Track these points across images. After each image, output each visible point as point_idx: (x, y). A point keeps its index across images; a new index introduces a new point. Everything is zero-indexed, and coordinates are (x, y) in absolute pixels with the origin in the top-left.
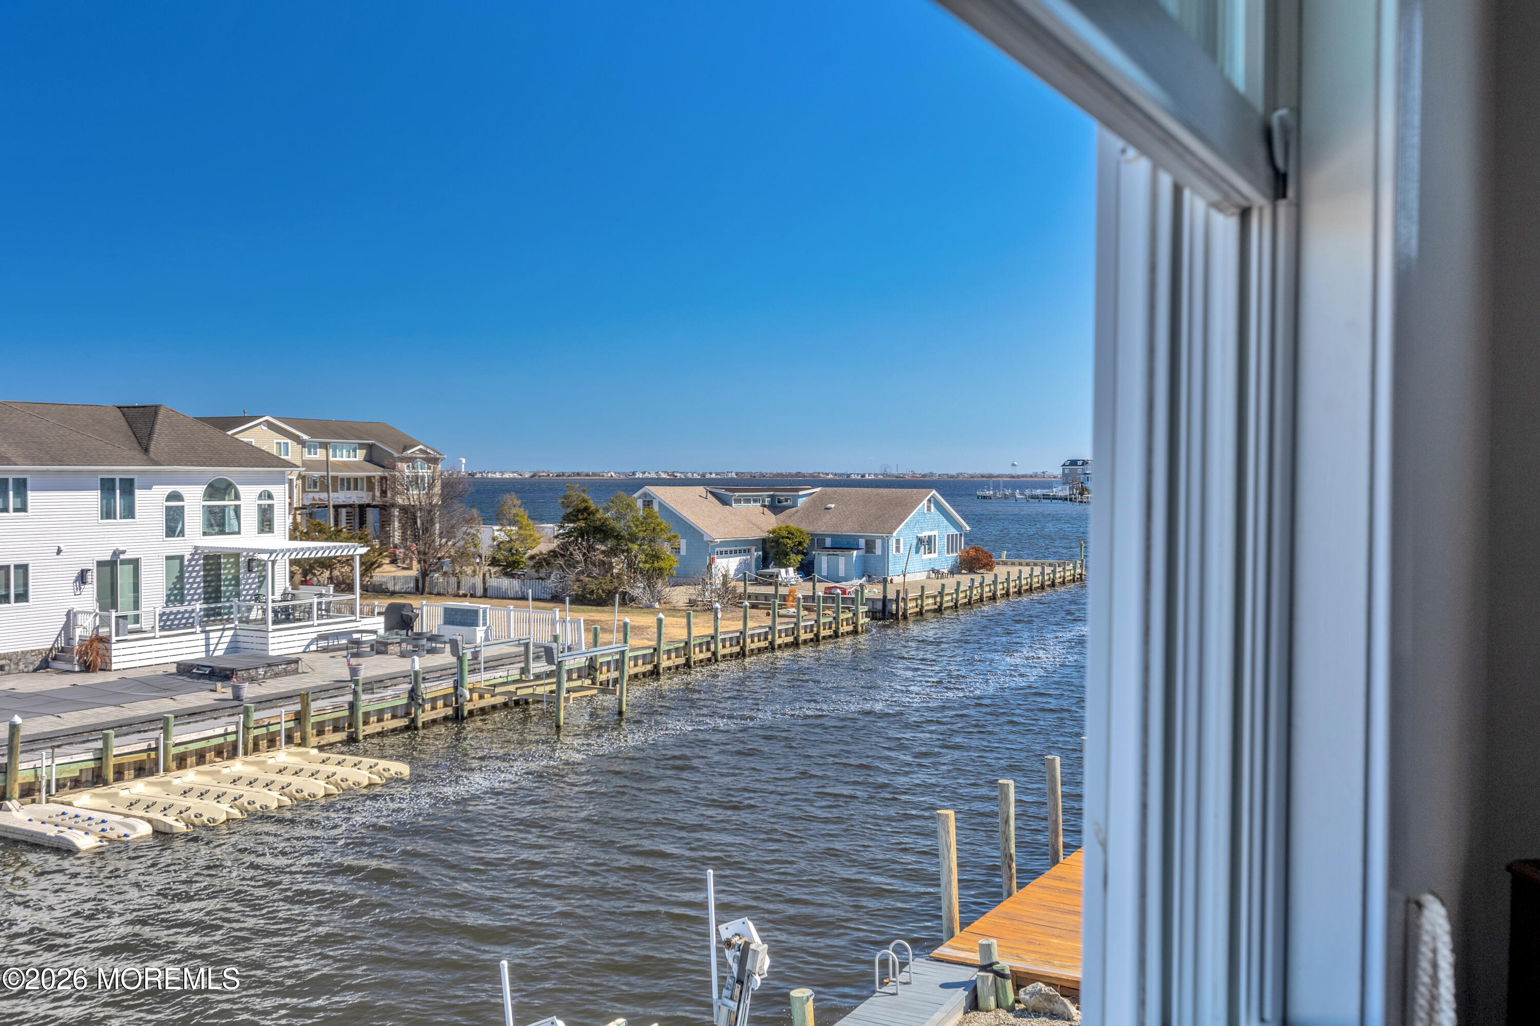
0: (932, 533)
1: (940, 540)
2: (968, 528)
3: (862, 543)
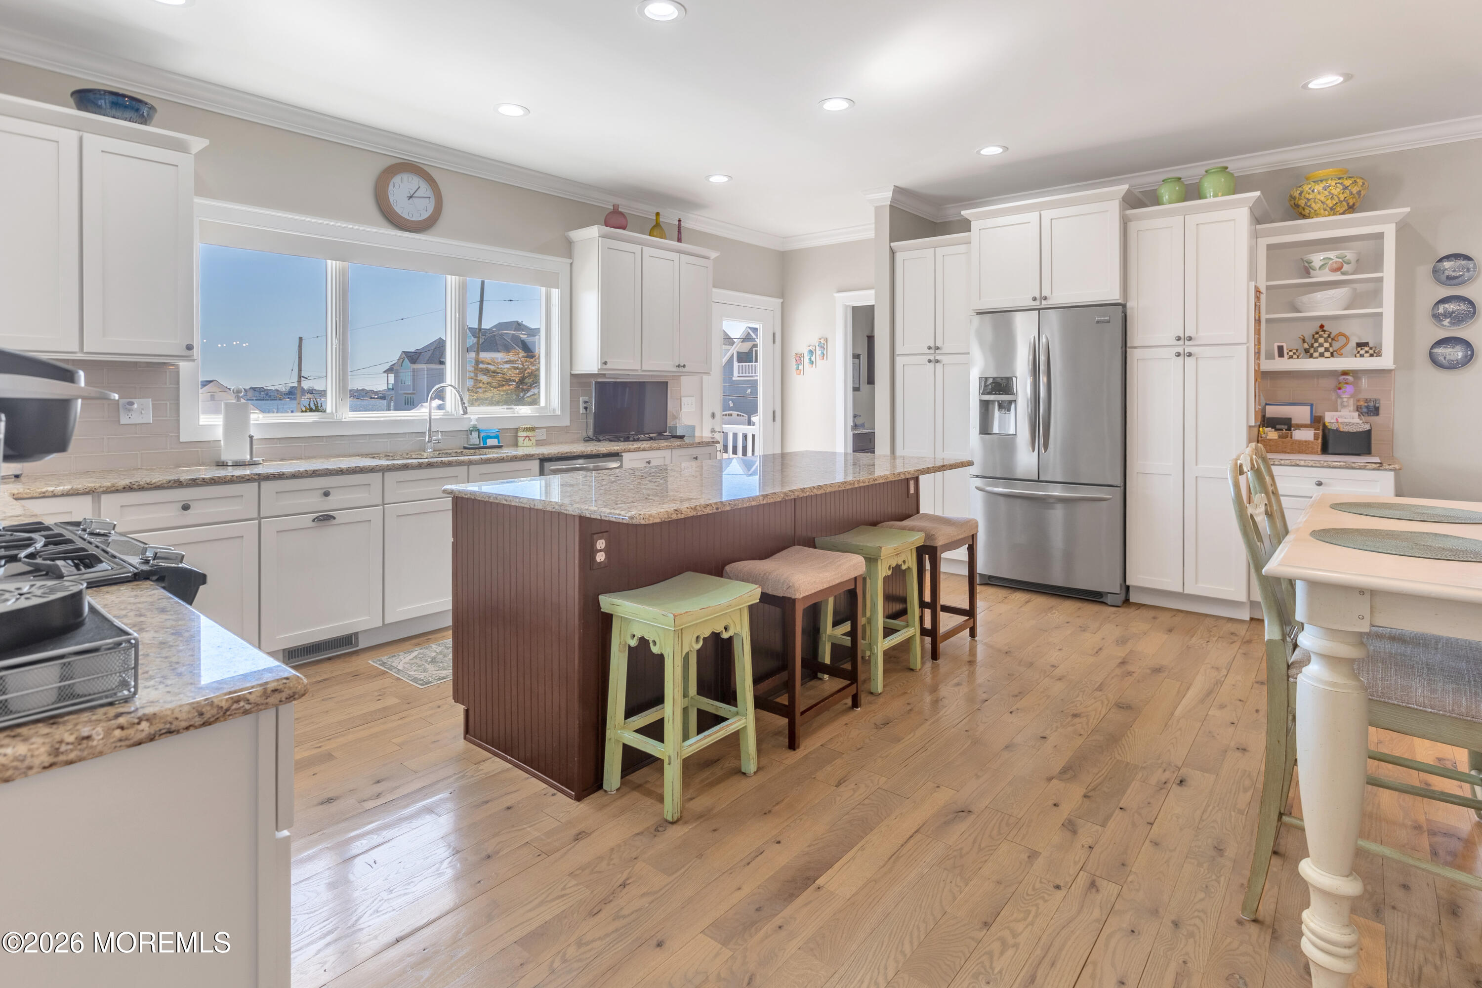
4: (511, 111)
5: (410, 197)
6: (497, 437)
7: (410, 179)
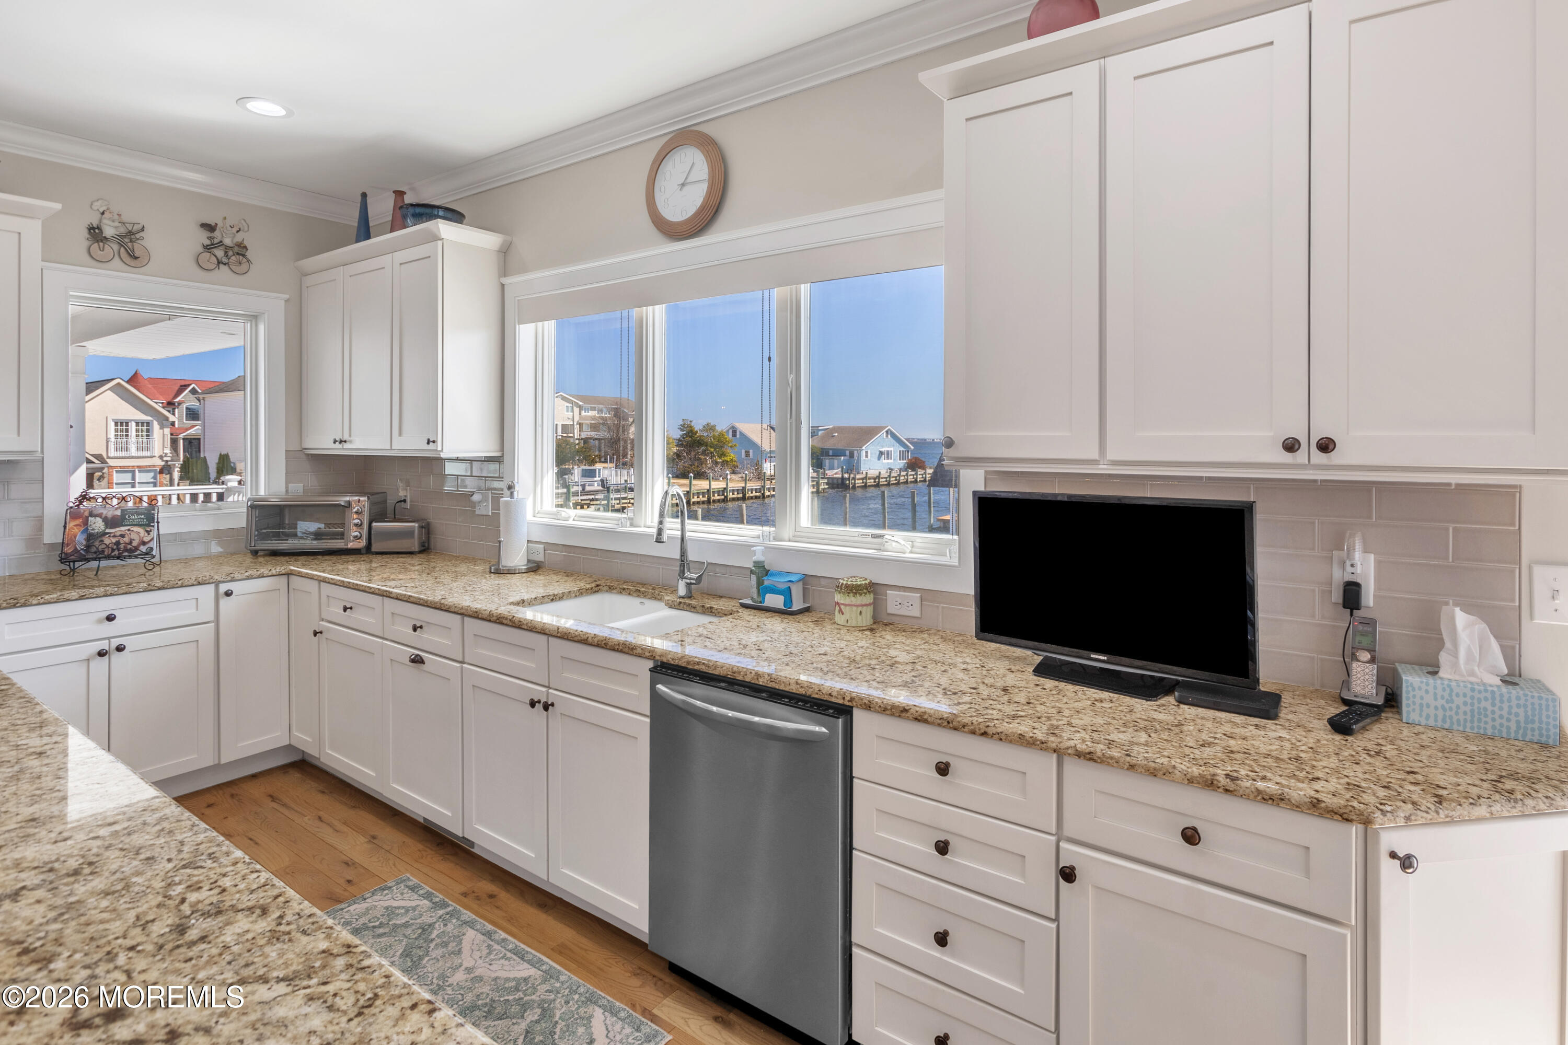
0: (890, 449)
1: (895, 453)
2: (912, 448)
3: (847, 453)
5: (683, 185)
6: (786, 593)
7: (684, 153)
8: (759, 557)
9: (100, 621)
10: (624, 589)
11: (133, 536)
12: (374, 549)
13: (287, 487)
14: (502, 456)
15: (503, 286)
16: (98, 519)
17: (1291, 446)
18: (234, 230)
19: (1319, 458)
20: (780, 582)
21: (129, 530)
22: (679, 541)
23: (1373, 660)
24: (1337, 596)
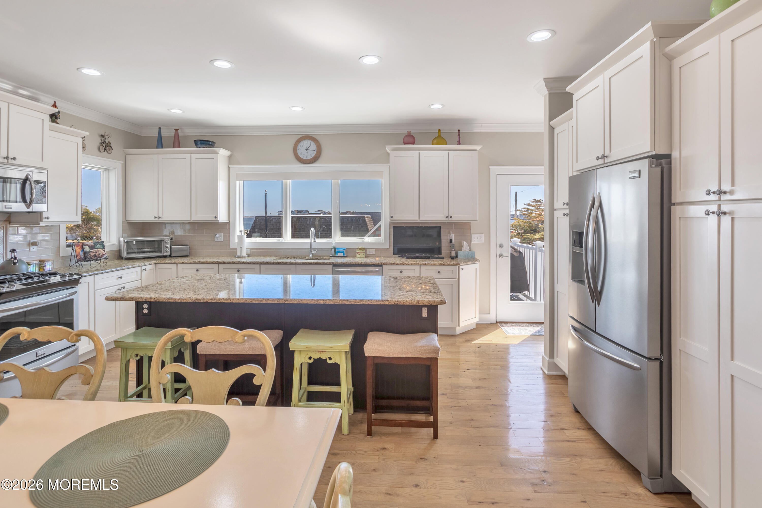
4: (297, 109)
5: (307, 150)
6: (343, 252)
7: (307, 142)
8: (334, 245)
9: (117, 279)
10: (289, 257)
11: (100, 252)
12: (172, 255)
13: (122, 235)
14: (230, 221)
15: (229, 168)
16: (87, 246)
17: (447, 217)
18: (108, 137)
19: (450, 219)
20: (341, 250)
21: (98, 250)
22: (310, 243)
23: (454, 250)
24: (449, 241)
